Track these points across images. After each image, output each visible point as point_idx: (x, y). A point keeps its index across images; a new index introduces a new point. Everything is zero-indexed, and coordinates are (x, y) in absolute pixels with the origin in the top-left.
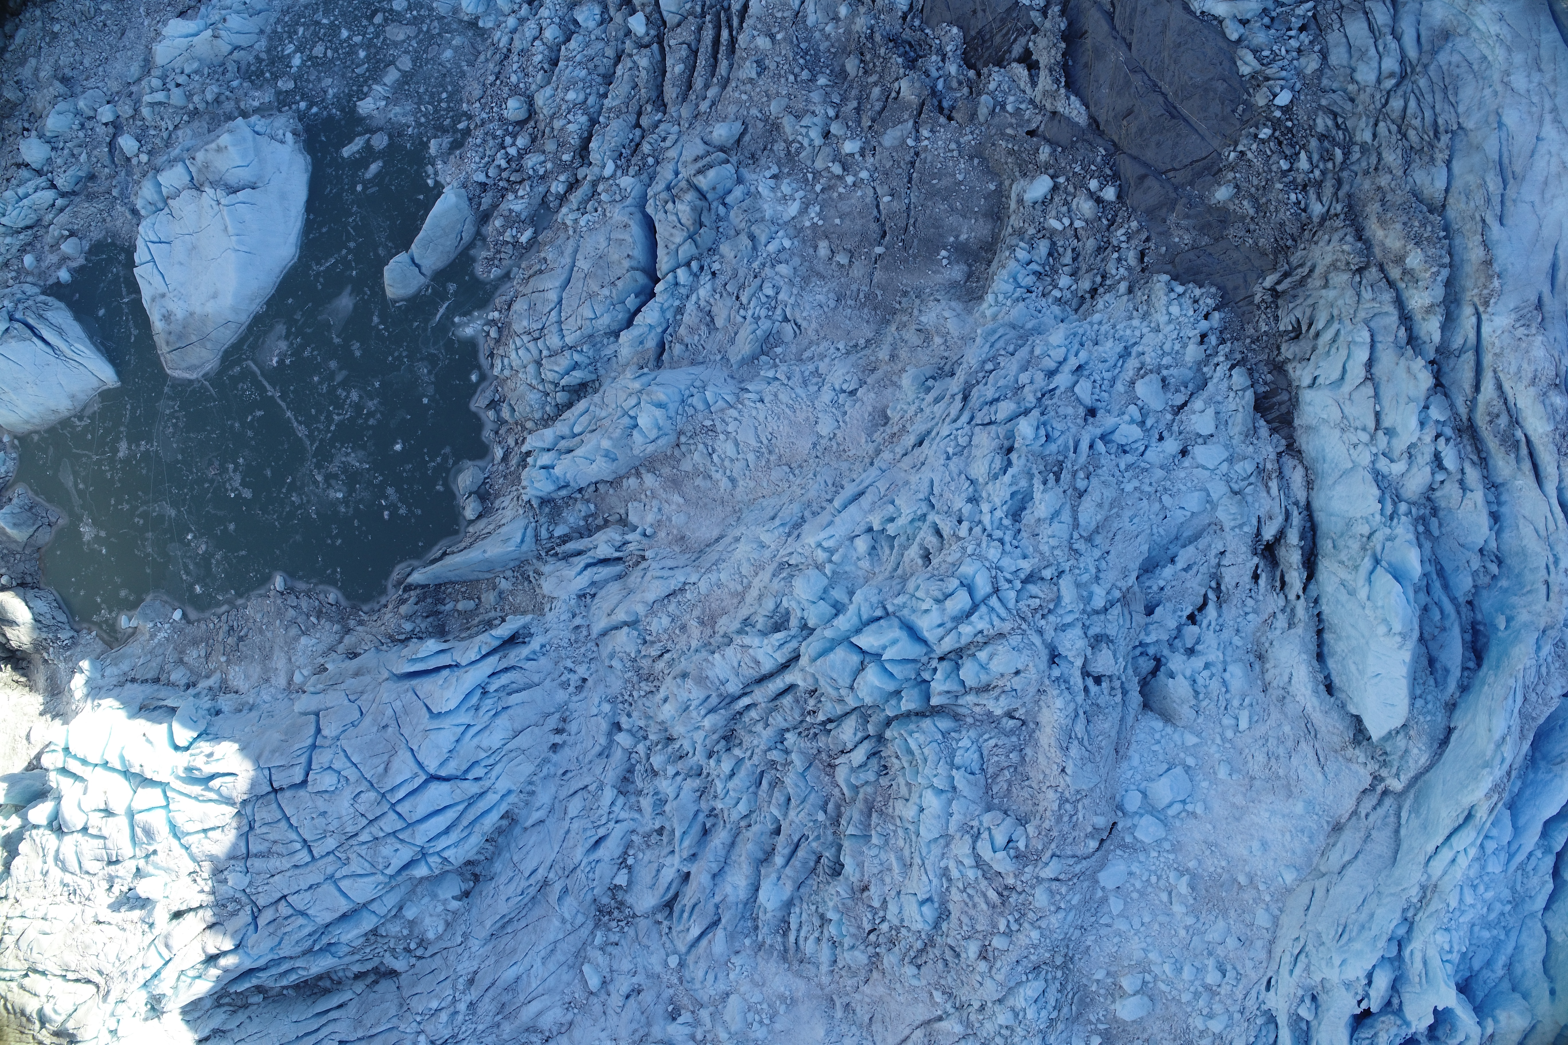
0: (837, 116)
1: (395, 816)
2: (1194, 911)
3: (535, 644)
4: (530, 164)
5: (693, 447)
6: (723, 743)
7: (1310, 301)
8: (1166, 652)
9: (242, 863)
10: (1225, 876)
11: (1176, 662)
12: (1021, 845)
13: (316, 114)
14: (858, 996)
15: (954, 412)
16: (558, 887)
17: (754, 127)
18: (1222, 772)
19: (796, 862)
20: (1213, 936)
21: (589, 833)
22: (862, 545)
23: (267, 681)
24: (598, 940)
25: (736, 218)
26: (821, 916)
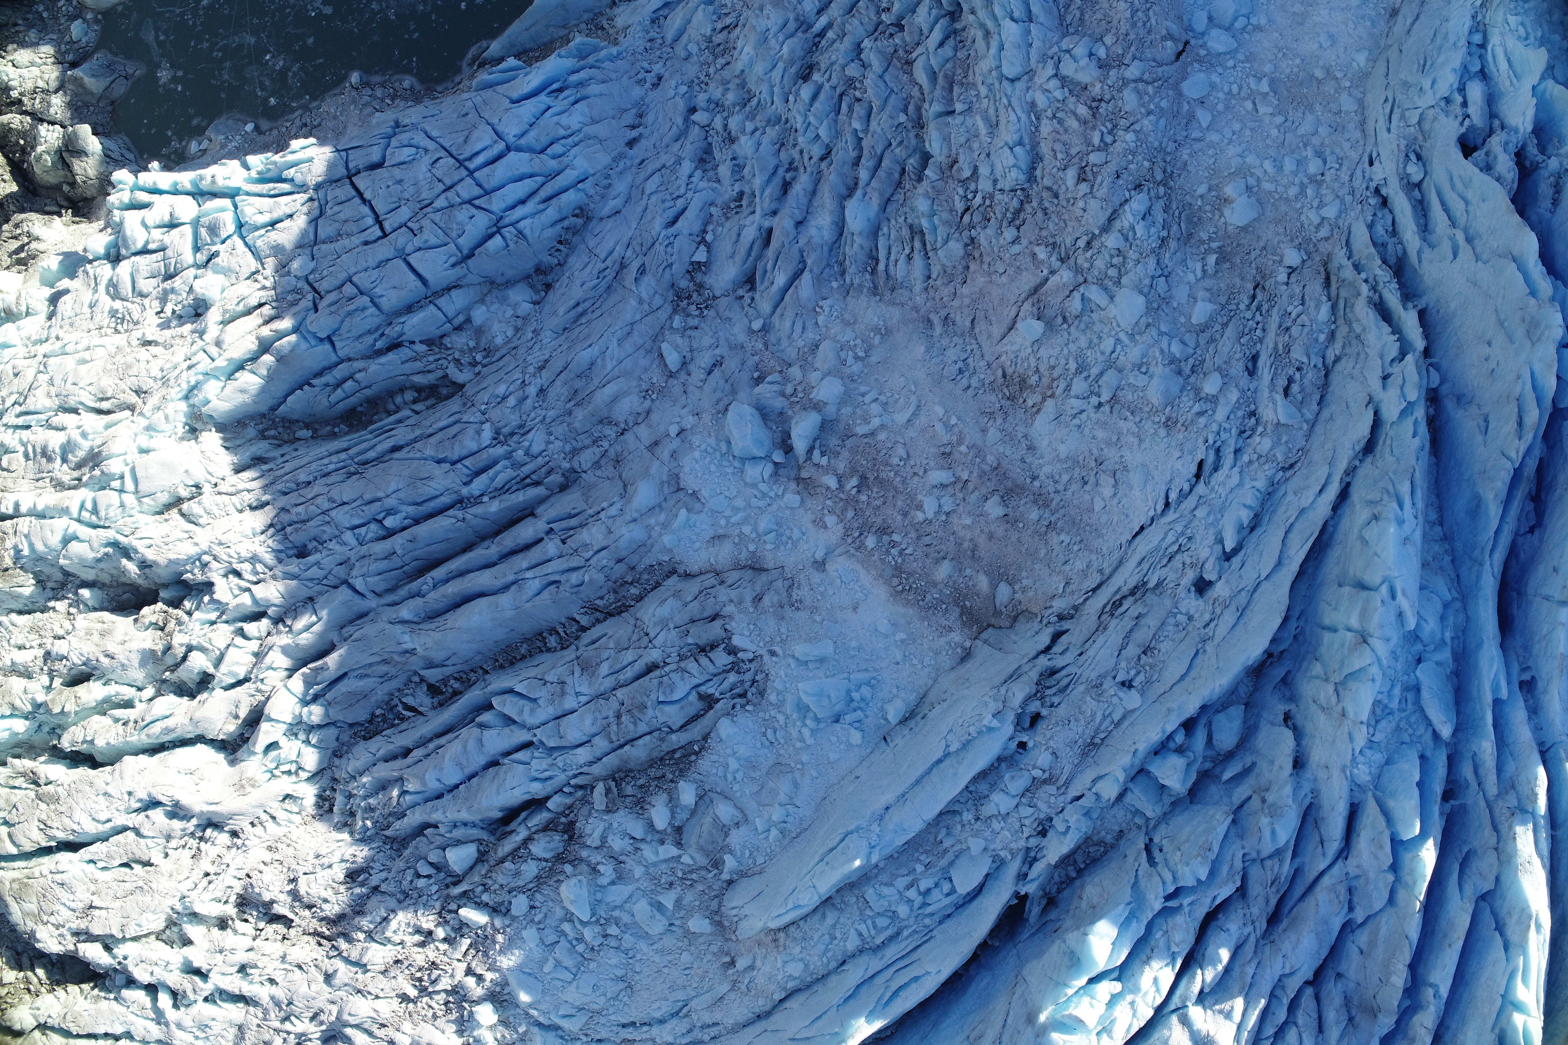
1: (473, 184)
2: (1280, 111)
9: (308, 251)
10: (1302, 74)
12: (1102, 53)
14: (956, 303)
16: (635, 265)
19: (881, 173)
20: (1306, 128)
24: (677, 324)
26: (911, 227)
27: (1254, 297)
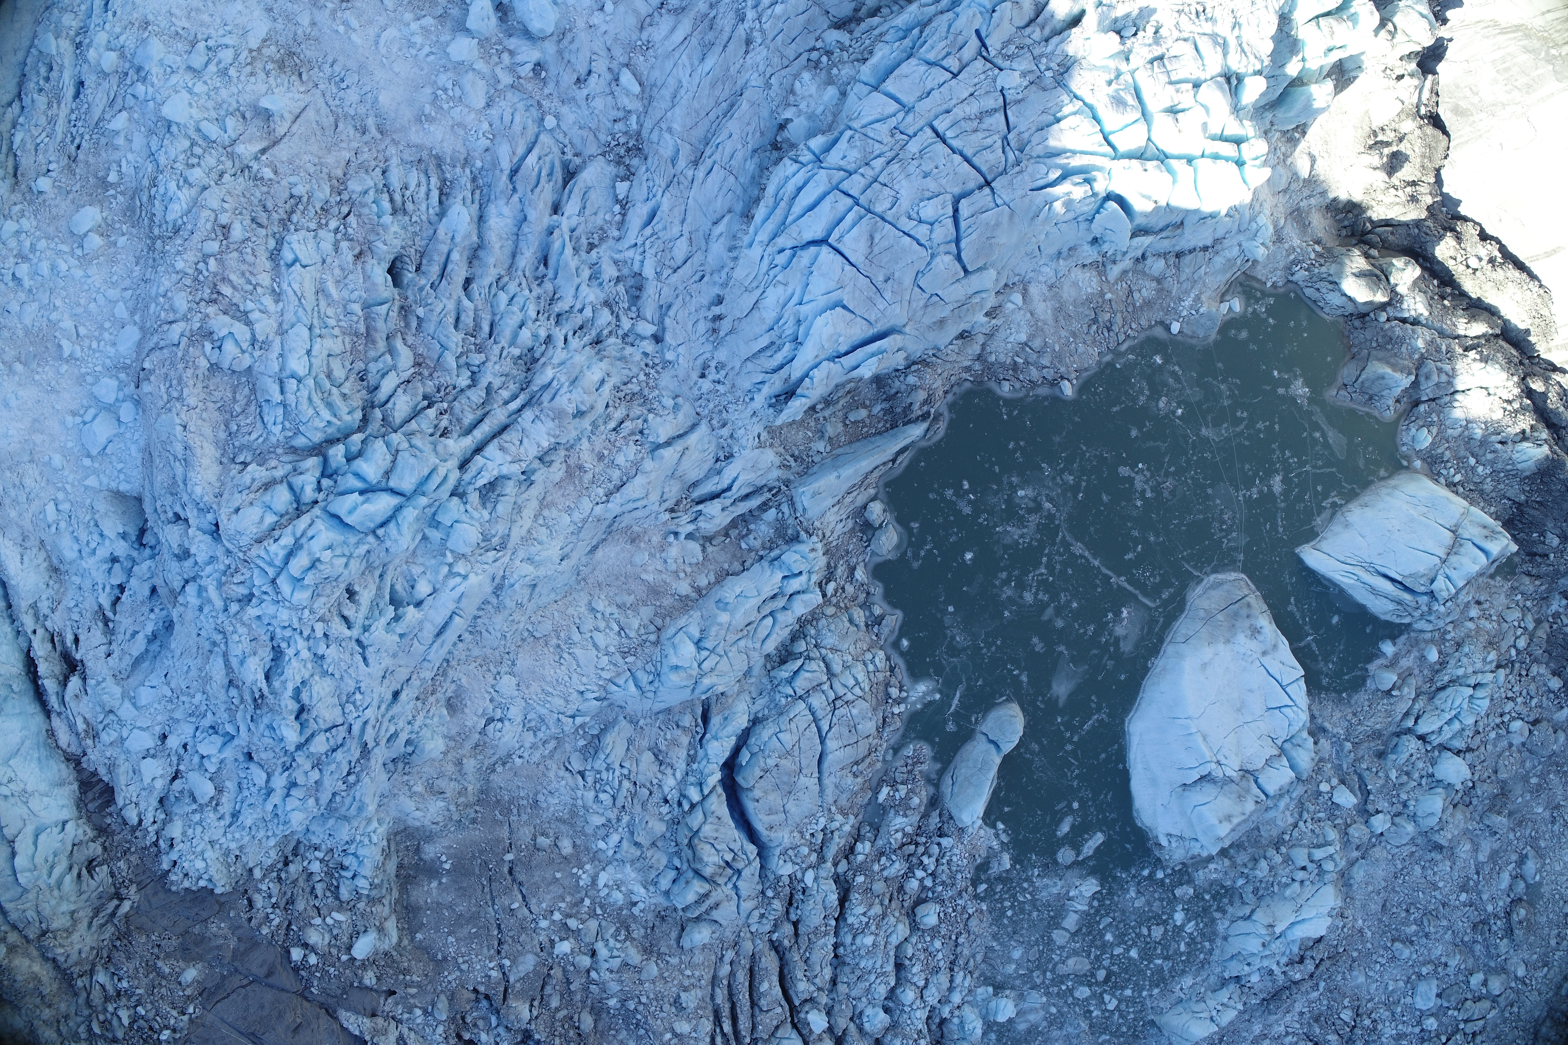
0: (588, 971)
1: (851, 192)
2: (53, 325)
3: (760, 400)
4: (897, 865)
5: (642, 631)
6: (537, 355)
7: (84, 897)
8: (135, 554)
10: (34, 365)
11: (121, 548)
12: (208, 346)
13: (1143, 868)
14: (355, 145)
15: (369, 729)
16: (682, 163)
17: (669, 947)
18: (57, 460)
19: (439, 259)
21: (660, 226)
22: (423, 588)
23: (1051, 287)
24: (633, 119)
25: (660, 859)
26: (405, 212)
27: (78, 147)
